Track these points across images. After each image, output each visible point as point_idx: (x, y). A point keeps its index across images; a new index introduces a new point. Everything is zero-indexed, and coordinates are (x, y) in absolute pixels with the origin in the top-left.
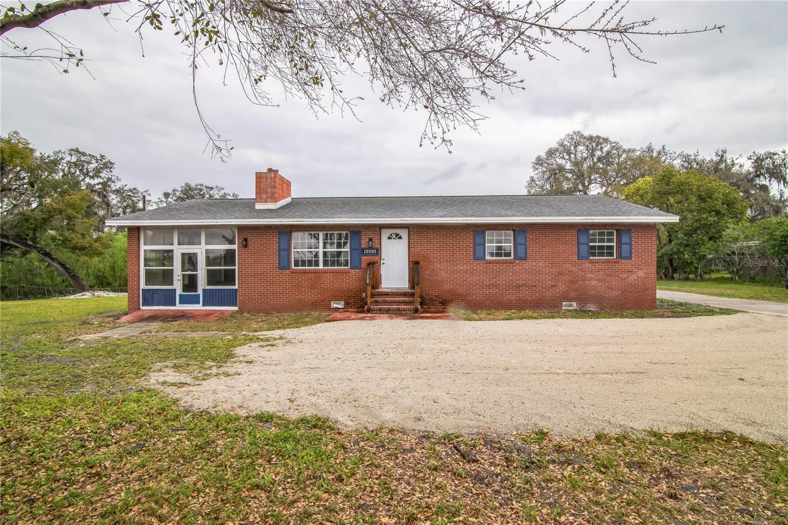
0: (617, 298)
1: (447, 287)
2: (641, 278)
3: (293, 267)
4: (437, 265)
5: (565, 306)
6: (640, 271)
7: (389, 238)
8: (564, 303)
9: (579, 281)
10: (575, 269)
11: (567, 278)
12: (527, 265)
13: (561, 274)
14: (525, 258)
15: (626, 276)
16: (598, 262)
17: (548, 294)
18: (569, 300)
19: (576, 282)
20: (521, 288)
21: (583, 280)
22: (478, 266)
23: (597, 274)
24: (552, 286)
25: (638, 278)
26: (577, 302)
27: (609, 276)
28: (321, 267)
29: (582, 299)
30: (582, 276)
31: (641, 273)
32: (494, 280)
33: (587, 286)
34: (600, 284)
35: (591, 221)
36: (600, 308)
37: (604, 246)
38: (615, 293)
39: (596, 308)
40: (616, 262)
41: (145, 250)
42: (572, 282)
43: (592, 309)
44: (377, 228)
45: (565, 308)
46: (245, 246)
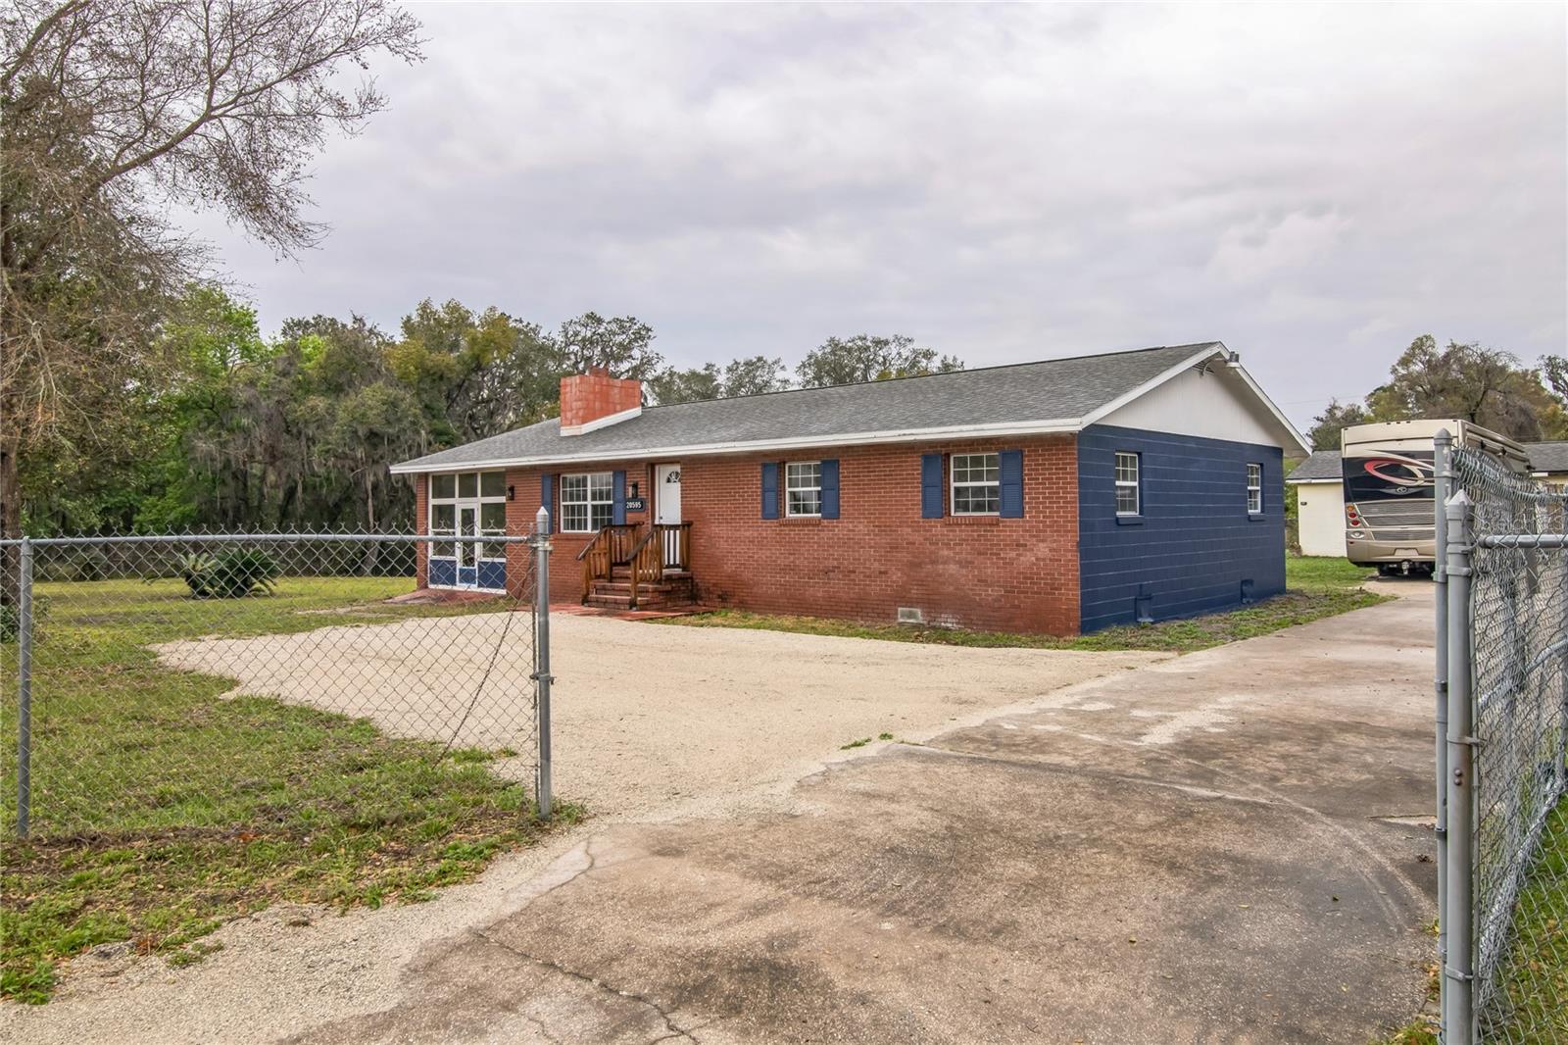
0: (996, 605)
1: (728, 568)
2: (1044, 560)
3: (562, 530)
4: (715, 529)
5: (903, 616)
6: (1041, 545)
7: (669, 481)
8: (900, 609)
9: (926, 564)
10: (917, 538)
11: (904, 556)
12: (841, 529)
13: (894, 548)
14: (836, 515)
15: (1013, 554)
16: (957, 524)
17: (875, 589)
18: (910, 603)
19: (919, 565)
20: (831, 574)
21: (933, 562)
22: (769, 529)
23: (958, 548)
24: (881, 573)
25: (1037, 559)
26: (923, 608)
27: (979, 554)
28: (589, 531)
29: (933, 604)
30: (931, 553)
31: (1043, 550)
32: (792, 558)
33: (940, 575)
34: (964, 571)
35: (912, 438)
36: (965, 624)
37: (983, 487)
38: (993, 593)
39: (957, 623)
40: (994, 523)
41: (434, 506)
42: (915, 565)
43: (950, 625)
44: (644, 465)
45: (901, 620)
46: (512, 498)
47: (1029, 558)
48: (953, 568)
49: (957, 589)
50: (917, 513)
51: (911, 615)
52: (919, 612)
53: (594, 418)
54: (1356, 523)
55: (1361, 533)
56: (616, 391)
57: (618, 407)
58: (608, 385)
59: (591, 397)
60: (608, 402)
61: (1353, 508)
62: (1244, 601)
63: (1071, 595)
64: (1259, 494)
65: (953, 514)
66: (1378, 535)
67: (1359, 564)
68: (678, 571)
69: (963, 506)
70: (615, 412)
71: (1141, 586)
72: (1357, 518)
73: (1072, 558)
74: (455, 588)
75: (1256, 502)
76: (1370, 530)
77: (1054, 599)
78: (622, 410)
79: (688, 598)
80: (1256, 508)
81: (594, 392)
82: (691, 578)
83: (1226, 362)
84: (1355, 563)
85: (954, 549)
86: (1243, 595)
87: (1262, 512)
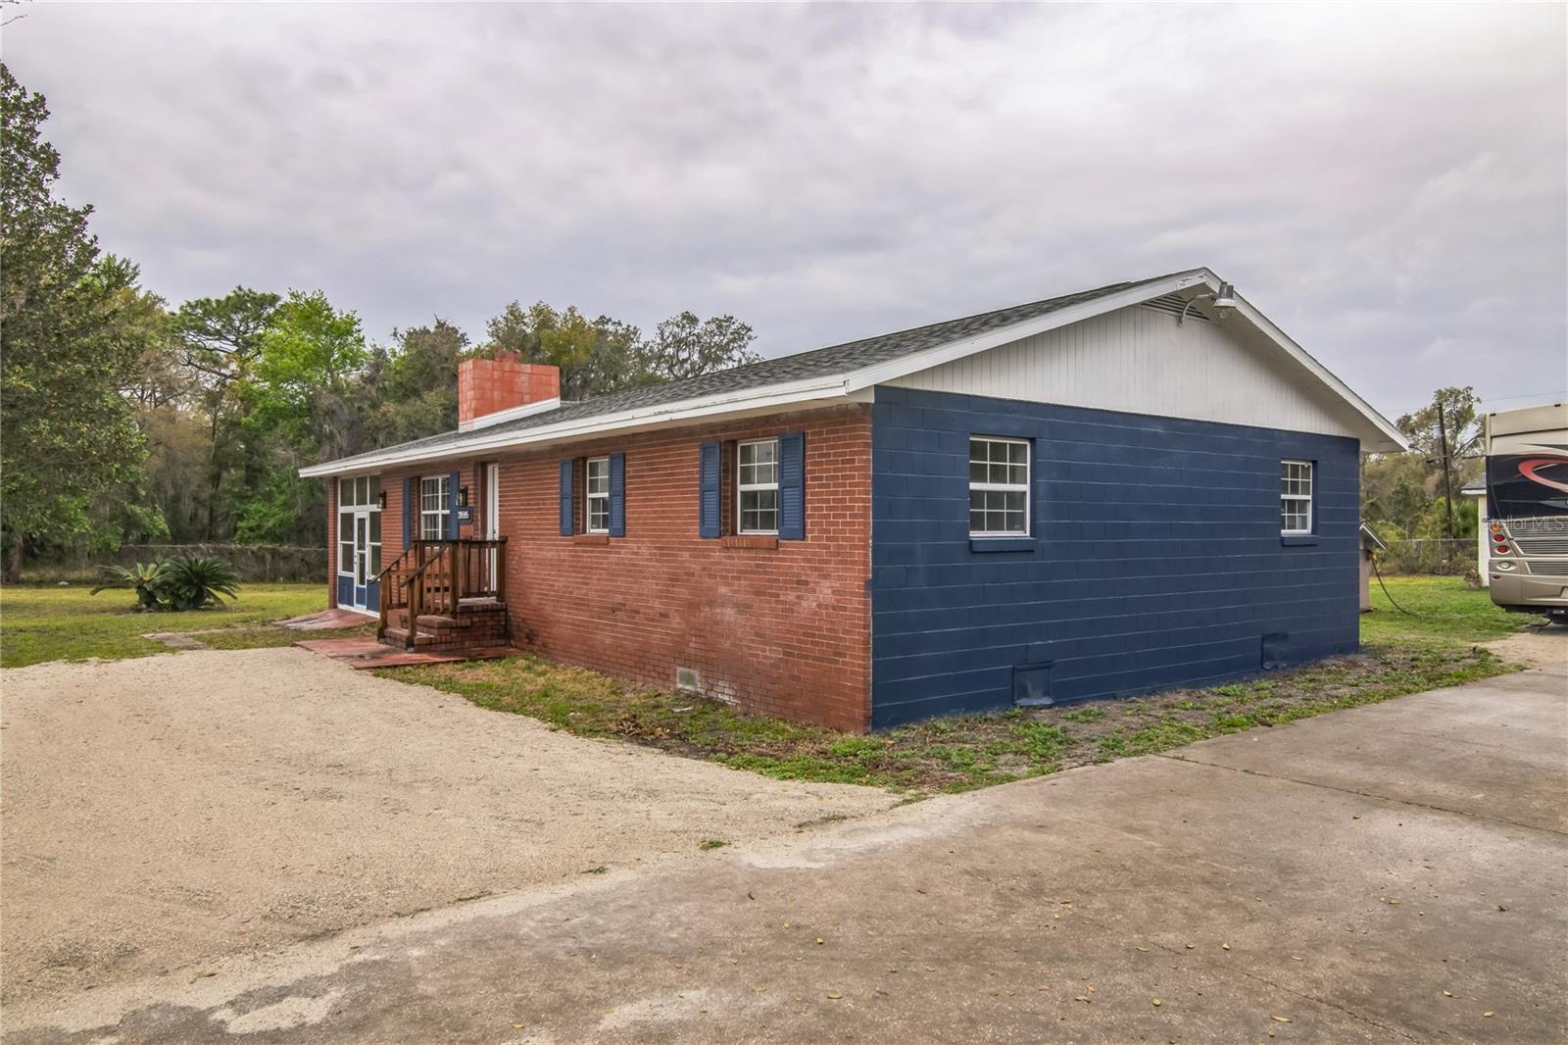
0: (774, 673)
1: (534, 599)
2: (827, 607)
5: (681, 679)
6: (824, 583)
8: (678, 669)
9: (704, 605)
10: (696, 567)
11: (683, 592)
12: (627, 550)
13: (674, 580)
14: (622, 532)
15: (794, 597)
16: (742, 547)
17: (656, 638)
18: (688, 661)
19: (697, 607)
20: (618, 614)
21: (711, 603)
22: (568, 549)
23: (735, 584)
24: (661, 615)
25: (819, 606)
26: (700, 670)
27: (758, 593)
29: (710, 665)
30: (709, 589)
31: (826, 591)
32: (585, 589)
33: (718, 623)
34: (741, 619)
36: (742, 698)
37: (773, 492)
38: (770, 654)
39: (735, 696)
40: (775, 546)
41: (342, 514)
42: (692, 606)
43: (726, 698)
44: (472, 463)
45: (680, 686)
46: (384, 506)
47: (809, 603)
48: (729, 613)
49: (734, 645)
50: (695, 530)
51: (689, 679)
52: (696, 673)
53: (492, 410)
54: (1503, 549)
55: (1511, 563)
56: (524, 378)
57: (527, 398)
58: (512, 371)
59: (488, 385)
60: (511, 391)
61: (1501, 527)
62: (1268, 665)
63: (857, 667)
64: (1310, 507)
65: (739, 533)
66: (1536, 567)
67: (1510, 607)
68: (492, 600)
69: (750, 521)
70: (522, 403)
71: (1027, 647)
72: (1505, 542)
73: (858, 608)
74: (352, 609)
75: (1304, 519)
76: (1526, 559)
77: (838, 671)
78: (531, 402)
79: (500, 636)
80: (1304, 527)
81: (492, 380)
82: (506, 610)
83: (1214, 299)
84: (1503, 606)
85: (732, 585)
86: (1265, 656)
87: (1314, 531)
